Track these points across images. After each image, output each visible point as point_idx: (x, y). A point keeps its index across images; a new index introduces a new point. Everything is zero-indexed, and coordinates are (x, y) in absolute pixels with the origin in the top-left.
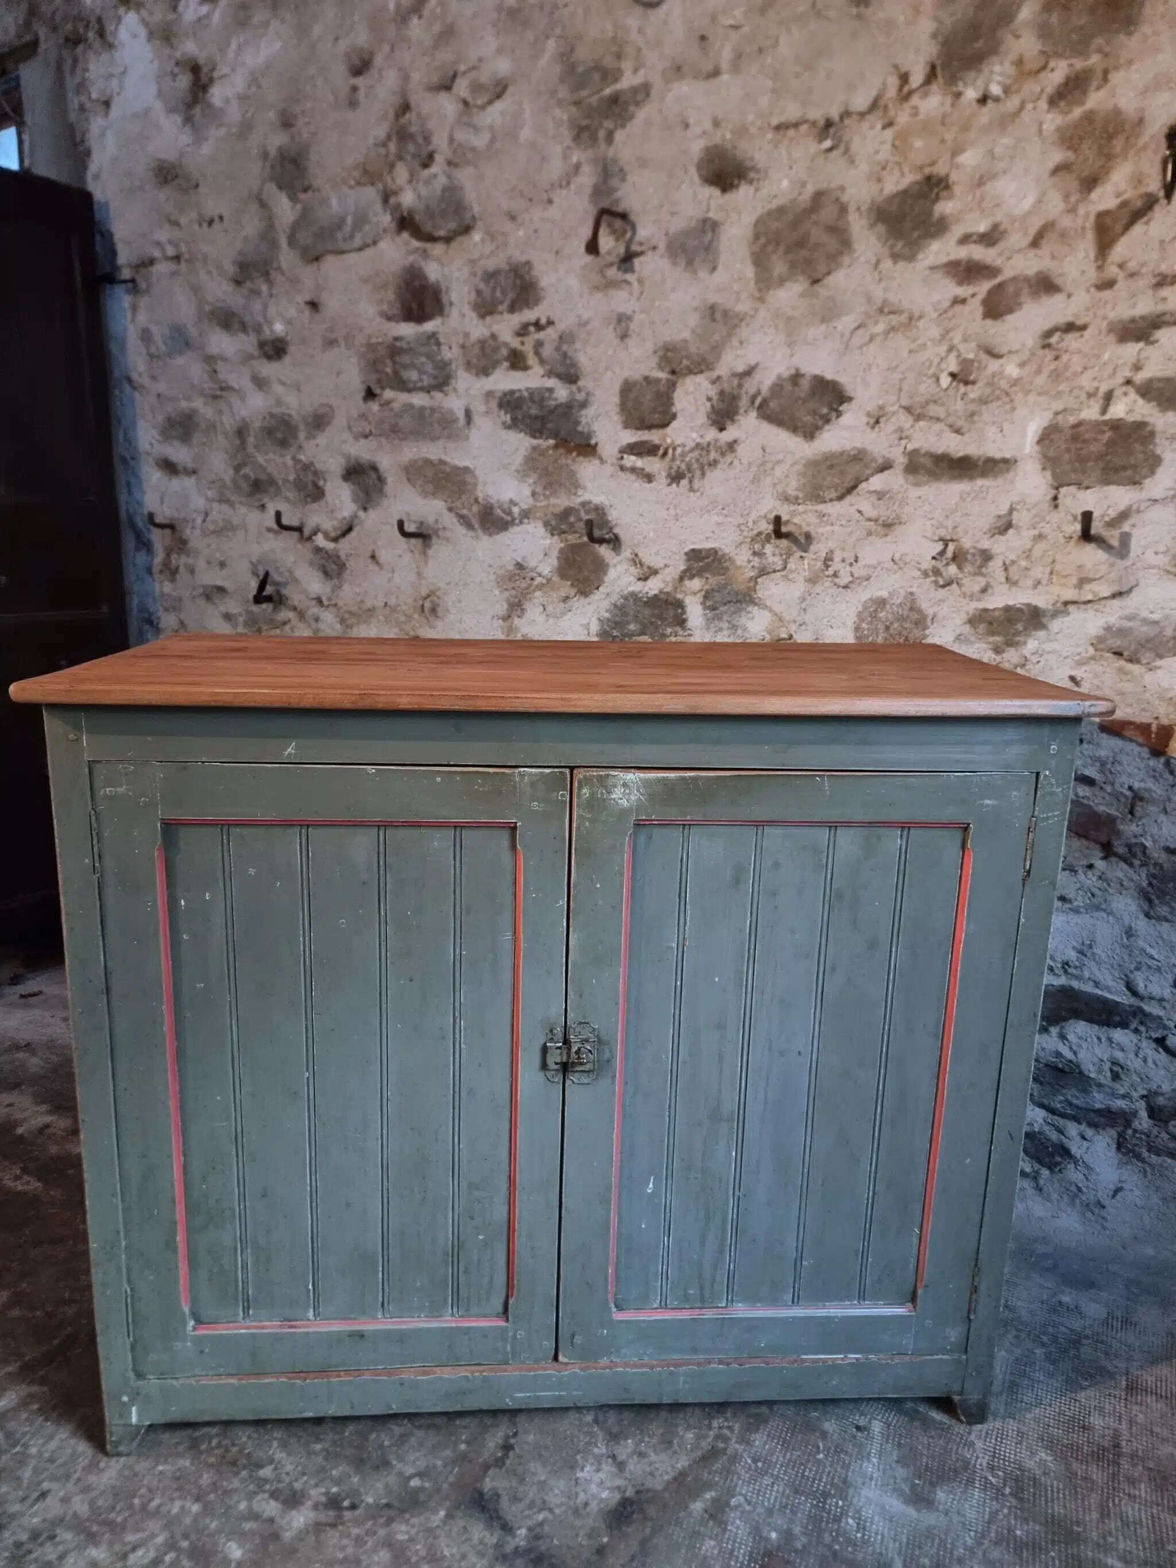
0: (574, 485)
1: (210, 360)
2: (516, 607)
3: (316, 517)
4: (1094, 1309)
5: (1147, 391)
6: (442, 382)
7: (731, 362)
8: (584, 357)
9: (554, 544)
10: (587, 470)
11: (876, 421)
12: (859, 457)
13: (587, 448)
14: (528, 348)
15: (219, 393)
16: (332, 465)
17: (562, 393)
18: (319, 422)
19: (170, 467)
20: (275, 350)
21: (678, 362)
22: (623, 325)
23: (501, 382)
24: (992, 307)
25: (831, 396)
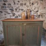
7: (19, 8)
10: (14, 12)
17: (12, 9)
21: (17, 8)
22: (15, 6)
23: (9, 8)
24: (28, 7)
25: (23, 9)
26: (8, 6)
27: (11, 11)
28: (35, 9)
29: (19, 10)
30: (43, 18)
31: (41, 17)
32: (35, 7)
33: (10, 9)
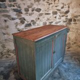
0: (21, 16)
2: (17, 26)
5: (57, 10)
9: (20, 21)
11: (43, 11)
12: (42, 13)
13: (22, 13)
14: (15, 5)
17: (19, 9)
21: (29, 7)
23: (13, 8)
24: (49, 5)
25: (40, 10)
26: (10, 3)
27: (16, 15)
28: (62, 8)
29: (33, 11)
30: (76, 23)
31: (72, 22)
32: (63, 4)
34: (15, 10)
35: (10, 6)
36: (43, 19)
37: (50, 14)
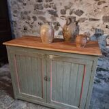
0: (56, 20)
1: (18, 5)
3: (30, 22)
4: (102, 95)
6: (42, 9)
7: (72, 8)
8: (57, 7)
10: (57, 18)
11: (86, 15)
12: (84, 18)
13: (57, 16)
14: (51, 6)
15: (19, 9)
16: (31, 16)
17: (55, 10)
18: (30, 12)
19: (14, 16)
20: (25, 4)
21: (66, 8)
22: (61, 4)
24: (99, 4)
26: (46, 4)
29: (71, 13)
33: (49, 11)
34: (50, 12)
35: (47, 6)
36: (86, 28)
37: (98, 20)
